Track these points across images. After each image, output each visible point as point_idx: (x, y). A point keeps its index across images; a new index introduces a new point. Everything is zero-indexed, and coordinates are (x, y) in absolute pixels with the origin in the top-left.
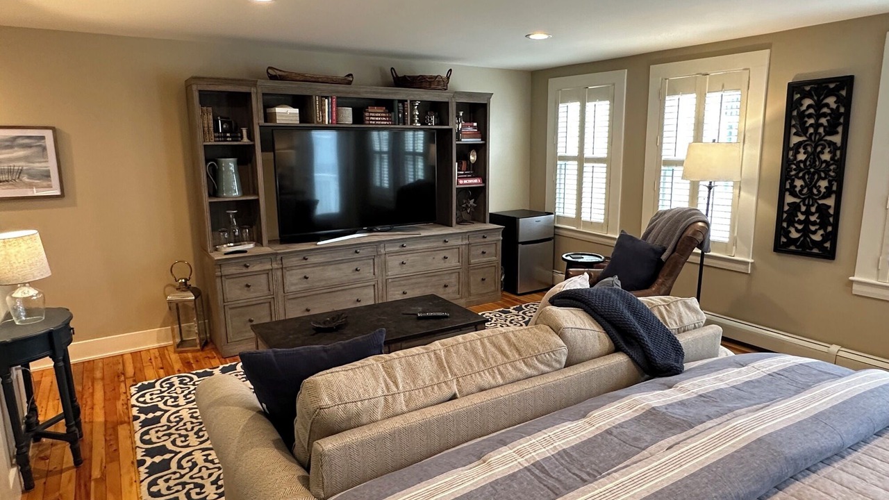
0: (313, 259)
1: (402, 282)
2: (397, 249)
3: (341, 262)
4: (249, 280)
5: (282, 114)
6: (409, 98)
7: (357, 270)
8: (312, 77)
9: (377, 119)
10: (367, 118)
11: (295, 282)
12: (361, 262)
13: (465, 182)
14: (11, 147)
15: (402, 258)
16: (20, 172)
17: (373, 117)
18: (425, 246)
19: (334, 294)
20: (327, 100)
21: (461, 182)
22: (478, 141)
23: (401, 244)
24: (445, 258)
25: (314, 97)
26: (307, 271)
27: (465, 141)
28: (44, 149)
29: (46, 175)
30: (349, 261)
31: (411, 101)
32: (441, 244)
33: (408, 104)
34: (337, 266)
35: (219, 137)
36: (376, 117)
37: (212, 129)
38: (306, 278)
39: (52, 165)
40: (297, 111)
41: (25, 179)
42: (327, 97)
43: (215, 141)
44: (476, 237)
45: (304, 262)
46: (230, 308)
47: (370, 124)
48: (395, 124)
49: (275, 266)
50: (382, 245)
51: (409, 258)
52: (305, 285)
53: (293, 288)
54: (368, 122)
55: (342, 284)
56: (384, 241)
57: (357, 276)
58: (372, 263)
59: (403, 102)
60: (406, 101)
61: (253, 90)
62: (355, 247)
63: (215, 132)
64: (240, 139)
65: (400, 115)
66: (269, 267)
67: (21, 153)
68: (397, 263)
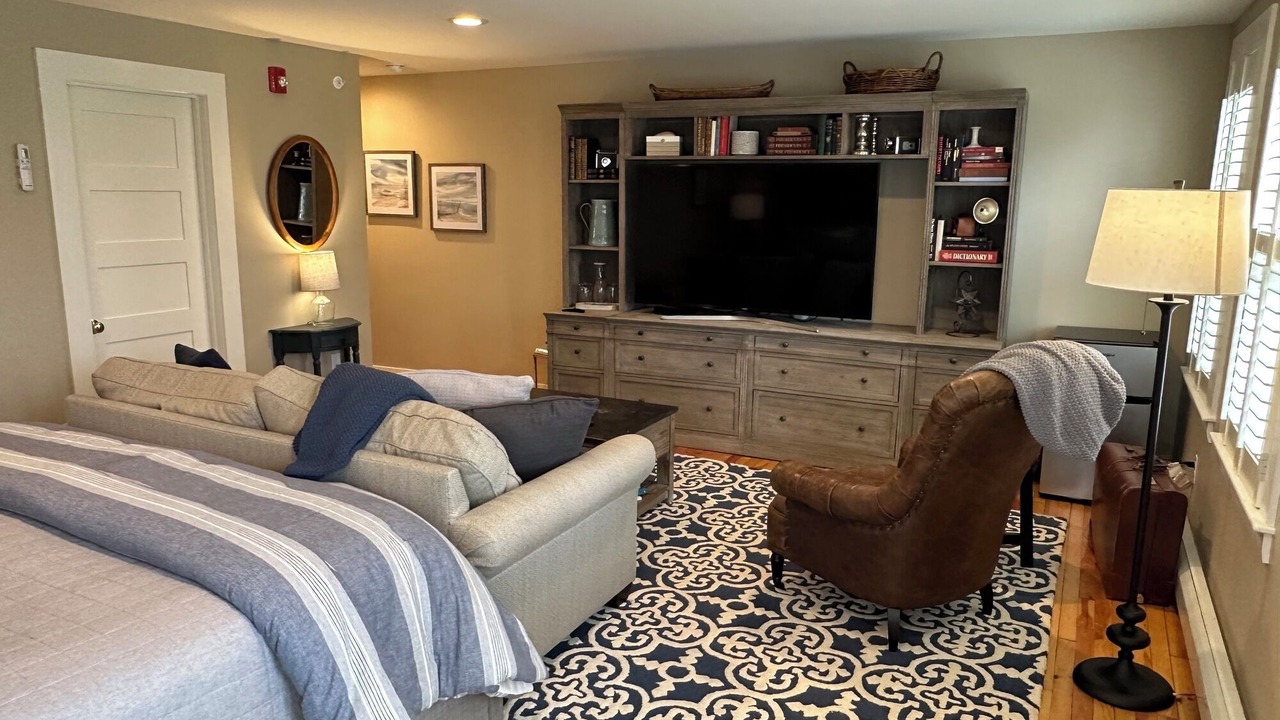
0: (650, 336)
1: (781, 401)
2: (775, 347)
3: (688, 348)
4: (578, 345)
5: (655, 144)
6: (845, 111)
7: (709, 365)
8: (690, 92)
9: (787, 146)
10: (772, 146)
11: (629, 360)
12: (716, 355)
13: (958, 256)
14: (454, 183)
15: (784, 364)
16: (459, 206)
17: (781, 143)
18: (828, 352)
19: (676, 390)
20: (714, 123)
21: (946, 256)
22: (999, 180)
23: (783, 341)
24: (864, 381)
25: (696, 120)
26: (644, 351)
27: (966, 180)
28: (475, 185)
29: (474, 211)
30: (701, 349)
31: (851, 115)
32: (858, 355)
33: (845, 122)
34: (685, 353)
35: (592, 174)
36: (786, 143)
37: (585, 164)
38: (641, 358)
39: (477, 201)
40: (677, 139)
41: (461, 213)
42: (715, 119)
43: (588, 179)
44: (933, 357)
45: (640, 338)
46: (560, 374)
47: (775, 154)
48: (817, 154)
49: (607, 334)
50: (751, 337)
51: (795, 367)
52: (638, 368)
53: (626, 369)
54: (771, 151)
55: (686, 379)
56: (754, 331)
57: (708, 373)
58: (733, 361)
59: (835, 117)
60: (840, 115)
61: (621, 116)
62: (710, 332)
63: (588, 168)
64: (613, 176)
65: (828, 139)
66: (599, 334)
67: (460, 188)
68: (774, 369)
